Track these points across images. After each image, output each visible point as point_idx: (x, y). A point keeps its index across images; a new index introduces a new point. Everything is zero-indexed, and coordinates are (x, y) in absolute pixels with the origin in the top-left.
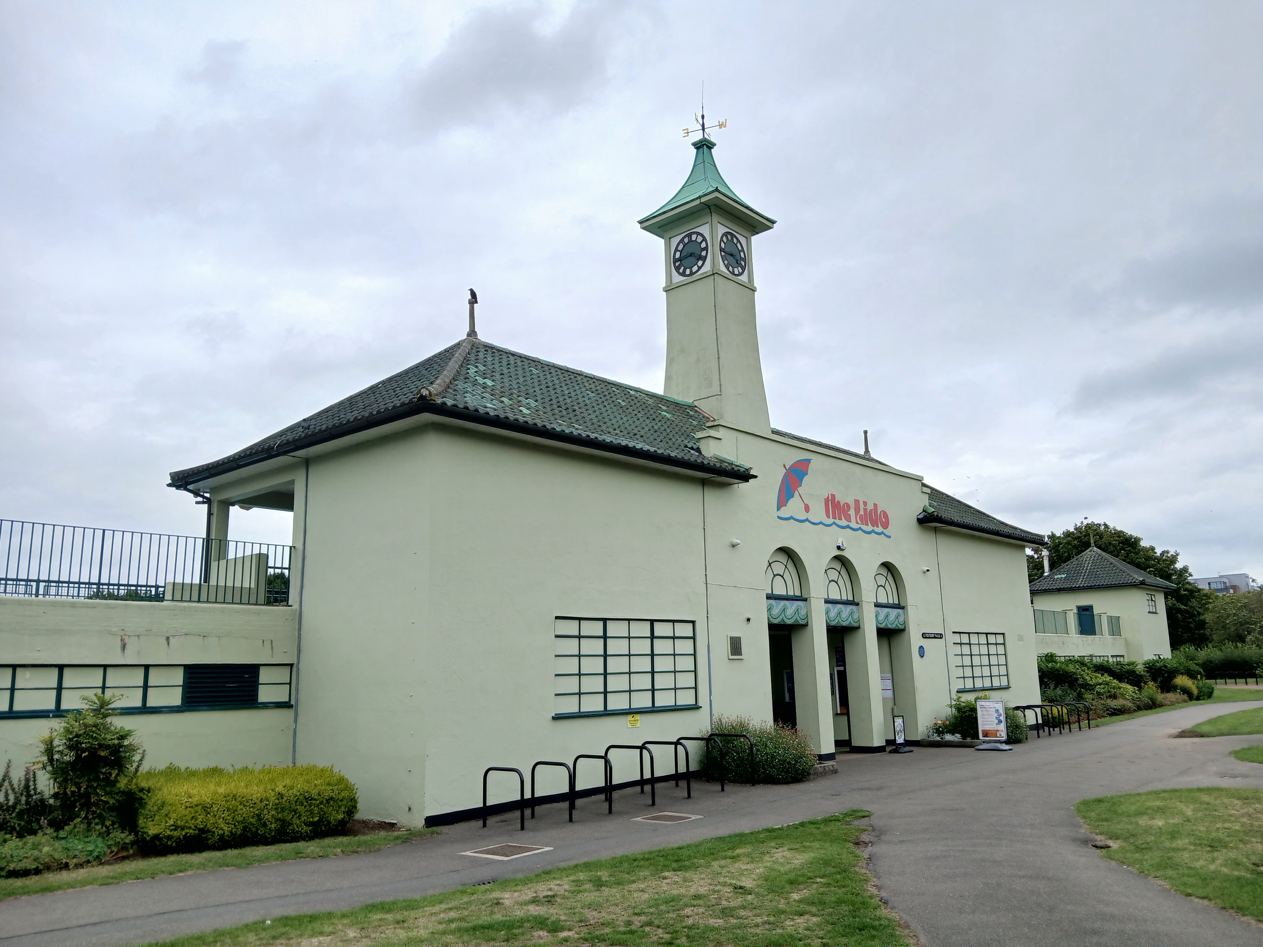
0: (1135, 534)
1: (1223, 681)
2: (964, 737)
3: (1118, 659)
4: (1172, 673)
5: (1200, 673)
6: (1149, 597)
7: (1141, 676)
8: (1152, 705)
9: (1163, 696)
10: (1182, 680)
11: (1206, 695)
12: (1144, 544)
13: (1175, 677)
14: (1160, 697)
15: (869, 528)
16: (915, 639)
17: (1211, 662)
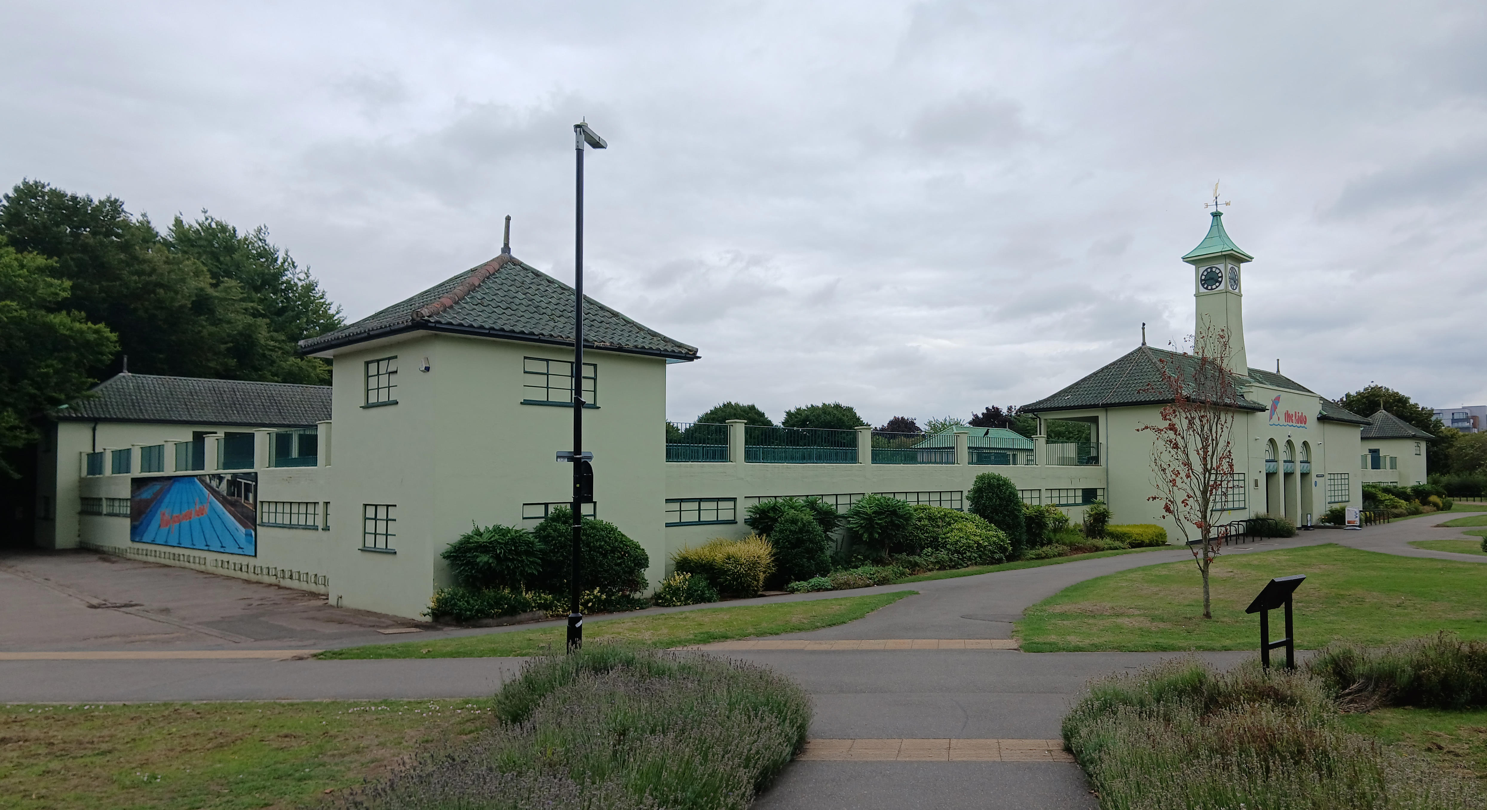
0: (1406, 395)
1: (1458, 499)
2: (1335, 524)
3: (1394, 484)
4: (1428, 494)
5: (1445, 494)
6: (1416, 445)
7: (1409, 495)
8: (1416, 513)
9: (1422, 507)
10: (1434, 498)
11: (1447, 507)
12: (1412, 402)
13: (1429, 496)
14: (1421, 508)
15: (1299, 425)
16: (1314, 478)
17: (1450, 485)
